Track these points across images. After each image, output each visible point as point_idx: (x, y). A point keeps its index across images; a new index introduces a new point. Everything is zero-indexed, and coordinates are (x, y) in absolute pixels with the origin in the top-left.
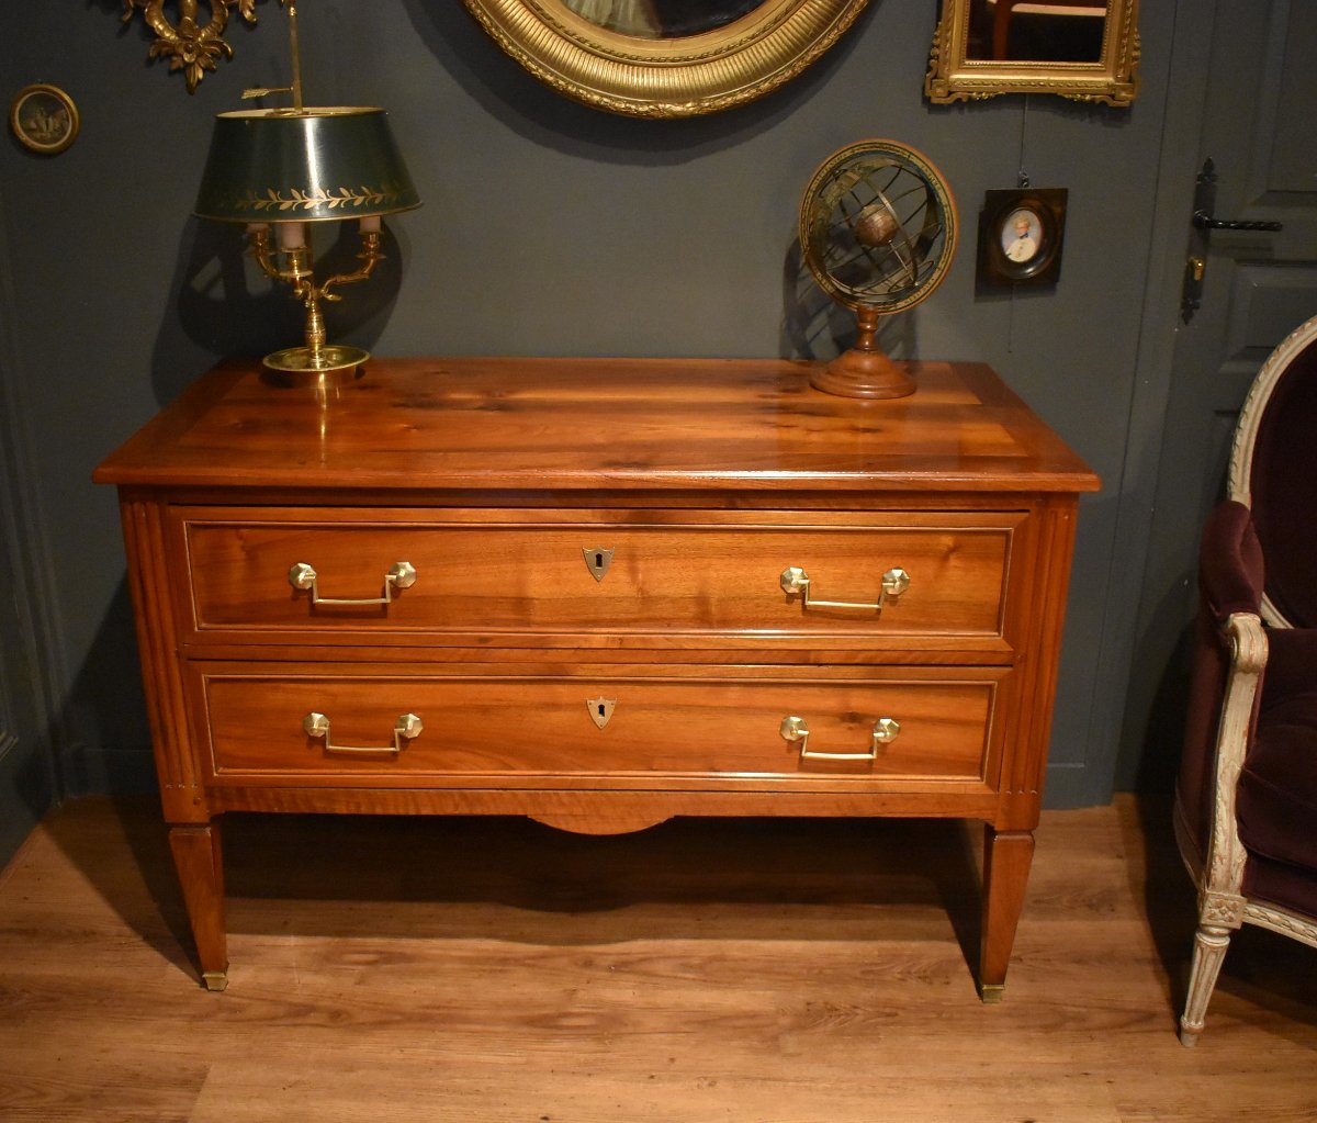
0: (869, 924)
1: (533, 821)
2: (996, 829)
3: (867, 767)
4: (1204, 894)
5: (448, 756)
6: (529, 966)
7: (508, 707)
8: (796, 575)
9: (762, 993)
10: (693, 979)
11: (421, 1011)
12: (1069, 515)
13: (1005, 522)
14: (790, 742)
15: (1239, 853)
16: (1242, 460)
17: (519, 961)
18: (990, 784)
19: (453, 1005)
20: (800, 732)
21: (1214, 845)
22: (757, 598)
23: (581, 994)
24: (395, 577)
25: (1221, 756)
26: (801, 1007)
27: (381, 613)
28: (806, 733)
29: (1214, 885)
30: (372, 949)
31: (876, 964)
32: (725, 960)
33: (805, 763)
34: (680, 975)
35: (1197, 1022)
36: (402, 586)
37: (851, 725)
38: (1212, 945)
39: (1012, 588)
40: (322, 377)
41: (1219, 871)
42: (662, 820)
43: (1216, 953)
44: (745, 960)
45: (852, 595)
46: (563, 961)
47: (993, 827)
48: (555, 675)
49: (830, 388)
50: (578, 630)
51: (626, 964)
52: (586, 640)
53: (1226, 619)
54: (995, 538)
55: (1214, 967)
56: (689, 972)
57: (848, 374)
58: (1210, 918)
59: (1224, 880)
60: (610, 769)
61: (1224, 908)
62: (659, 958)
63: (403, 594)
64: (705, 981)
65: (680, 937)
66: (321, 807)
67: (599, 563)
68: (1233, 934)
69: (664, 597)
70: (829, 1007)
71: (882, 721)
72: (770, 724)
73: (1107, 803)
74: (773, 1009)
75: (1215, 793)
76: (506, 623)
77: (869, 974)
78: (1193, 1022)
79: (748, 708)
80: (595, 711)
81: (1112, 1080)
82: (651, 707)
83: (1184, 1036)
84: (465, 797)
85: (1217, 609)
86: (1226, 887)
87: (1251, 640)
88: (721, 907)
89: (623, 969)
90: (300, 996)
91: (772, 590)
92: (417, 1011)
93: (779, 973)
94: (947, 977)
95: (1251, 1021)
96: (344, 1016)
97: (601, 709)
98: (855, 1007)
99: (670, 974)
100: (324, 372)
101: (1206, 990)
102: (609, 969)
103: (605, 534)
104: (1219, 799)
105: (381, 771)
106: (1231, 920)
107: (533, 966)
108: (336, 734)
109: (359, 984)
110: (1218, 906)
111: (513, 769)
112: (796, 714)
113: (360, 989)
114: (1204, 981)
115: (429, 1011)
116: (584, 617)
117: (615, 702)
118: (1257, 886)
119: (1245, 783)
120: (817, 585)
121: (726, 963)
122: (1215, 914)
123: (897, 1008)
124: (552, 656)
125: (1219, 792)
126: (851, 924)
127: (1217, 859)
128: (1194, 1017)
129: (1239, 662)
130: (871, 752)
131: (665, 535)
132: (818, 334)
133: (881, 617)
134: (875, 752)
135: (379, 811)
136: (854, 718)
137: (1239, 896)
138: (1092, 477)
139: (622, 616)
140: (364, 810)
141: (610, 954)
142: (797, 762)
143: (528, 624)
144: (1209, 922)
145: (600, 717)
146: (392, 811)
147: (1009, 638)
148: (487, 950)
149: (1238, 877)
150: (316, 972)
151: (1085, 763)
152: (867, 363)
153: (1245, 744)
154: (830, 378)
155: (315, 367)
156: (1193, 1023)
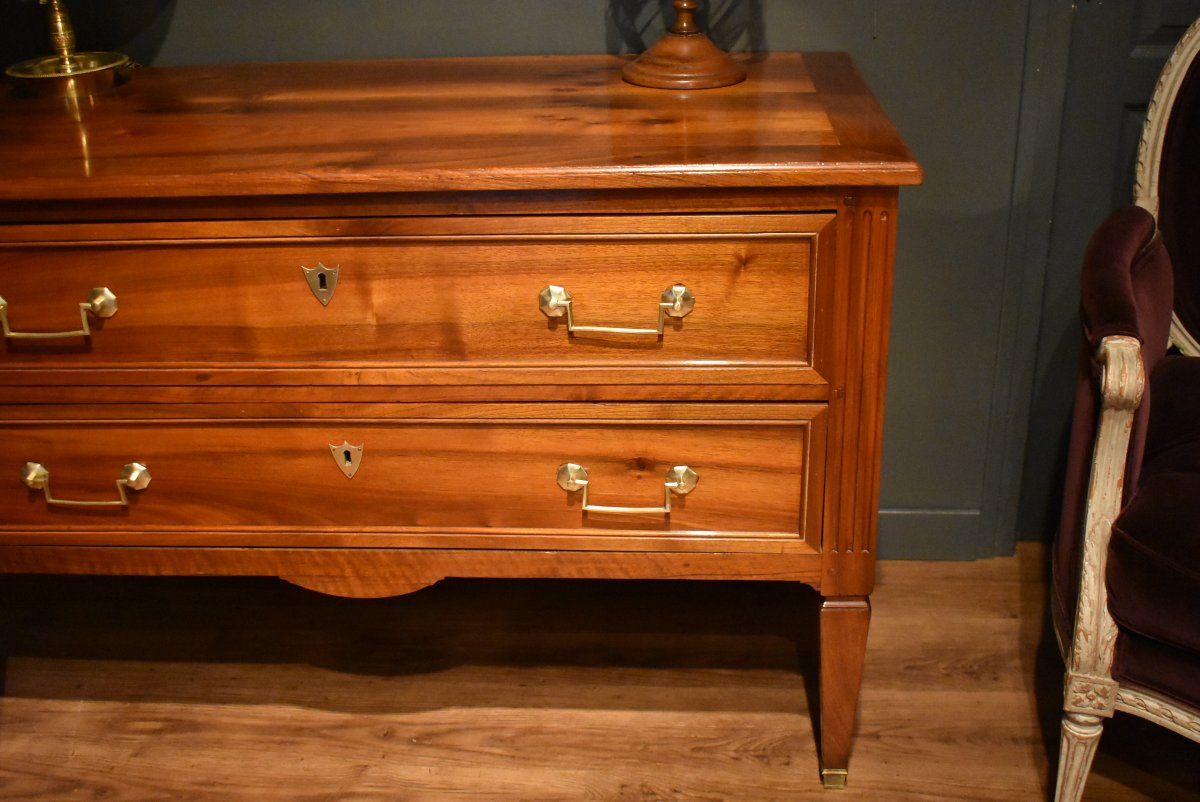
0: (711, 692)
1: (285, 583)
2: (822, 594)
3: (665, 522)
4: (1068, 676)
5: (186, 510)
6: (324, 737)
7: (243, 454)
8: (558, 296)
9: (573, 772)
10: (501, 755)
11: (195, 788)
12: (888, 215)
13: (807, 224)
14: (570, 493)
15: (1108, 630)
16: (1149, 160)
17: (316, 732)
18: (810, 542)
19: (231, 781)
20: (578, 482)
21: (1079, 618)
22: (513, 323)
23: (372, 772)
24: (89, 305)
25: (1089, 510)
26: (613, 790)
27: (82, 347)
28: (585, 482)
29: (1078, 666)
30: (163, 716)
31: (713, 739)
32: (541, 733)
33: (589, 517)
34: (487, 749)
36: (103, 316)
37: (639, 473)
38: (1082, 733)
39: (821, 306)
40: (72, 83)
41: (1083, 648)
42: (433, 582)
43: (1085, 745)
44: (564, 732)
45: (627, 319)
46: (364, 732)
47: (819, 593)
48: (290, 417)
49: (637, 78)
50: (309, 364)
51: (430, 735)
52: (319, 375)
53: (1098, 344)
54: (796, 246)
55: (1083, 759)
56: (498, 747)
57: (659, 61)
58: (1075, 704)
59: (1090, 662)
60: (366, 525)
61: (1090, 693)
62: (467, 729)
63: (107, 325)
64: (513, 757)
65: (497, 706)
66: (53, 567)
67: (323, 283)
68: (1105, 721)
69: (404, 324)
70: (645, 790)
71: (676, 468)
72: (546, 471)
73: (1008, 552)
74: (580, 791)
76: (230, 357)
77: (700, 751)
79: (516, 453)
80: (340, 458)
82: (403, 453)
84: (206, 556)
85: (1090, 331)
86: (1094, 669)
87: (1124, 368)
88: (552, 671)
89: (426, 742)
90: (70, 770)
91: (530, 314)
92: (187, 788)
93: (597, 749)
94: (788, 757)
96: (110, 793)
97: (348, 455)
98: (675, 791)
99: (476, 748)
100: (74, 77)
101: (1076, 786)
102: (410, 741)
103: (326, 249)
104: (1086, 563)
105: (113, 527)
106: (1101, 707)
107: (331, 737)
108: (55, 484)
109: (135, 755)
110: (1085, 690)
111: (259, 524)
112: (575, 459)
113: (136, 761)
114: (1073, 775)
115: (203, 788)
116: (314, 349)
117: (361, 447)
118: (1130, 666)
119: (1118, 545)
120: (584, 307)
121: (541, 736)
122: (1080, 700)
123: (723, 792)
124: (281, 395)
125: (1086, 555)
126: (689, 692)
127: (1081, 634)
129: (1107, 396)
130: (665, 506)
131: (397, 250)
132: (649, 23)
133: (666, 343)
134: (668, 505)
135: (116, 571)
136: (642, 464)
137: (1109, 680)
138: (910, 167)
139: (358, 347)
140: (99, 570)
141: (412, 724)
142: (581, 515)
143: (251, 357)
144: (1074, 708)
145: (348, 464)
146: (129, 572)
147: (824, 368)
148: (283, 719)
149: (1108, 657)
150: (95, 742)
151: (981, 509)
152: (684, 48)
153: (1120, 496)
154: (641, 68)
155: (65, 70)
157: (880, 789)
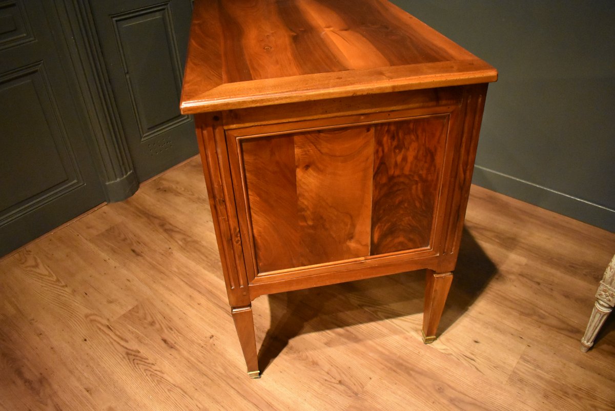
29: (604, 280)
35: (588, 342)
41: (608, 273)
43: (600, 314)
55: (599, 319)
58: (599, 295)
59: (610, 280)
61: (607, 293)
81: (531, 346)
86: (610, 283)
106: (609, 301)
110: (605, 291)
114: (593, 324)
122: (602, 295)
127: (609, 267)
128: (586, 339)
144: (599, 297)
156: (585, 342)
157: (525, 301)
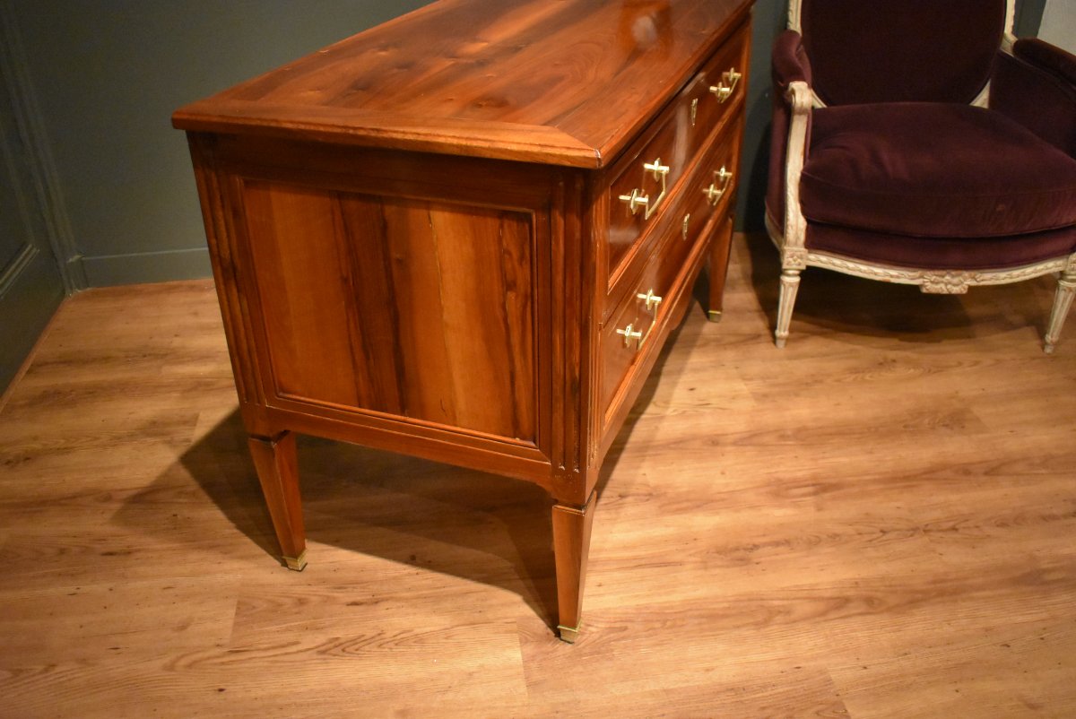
4: (783, 251)
15: (802, 223)
16: (795, 8)
21: (787, 220)
25: (788, 167)
29: (788, 243)
35: (784, 331)
38: (790, 285)
41: (791, 234)
43: (793, 286)
53: (787, 87)
55: (792, 295)
58: (788, 264)
59: (794, 241)
61: (795, 257)
68: (802, 273)
75: (786, 190)
78: (782, 332)
81: (738, 366)
83: (778, 342)
85: (782, 82)
86: (796, 244)
87: (803, 95)
95: (814, 334)
101: (788, 311)
104: (789, 194)
106: (800, 264)
110: (792, 257)
114: (787, 305)
118: (813, 243)
119: (805, 181)
122: (790, 262)
125: (789, 190)
127: (790, 228)
128: (782, 329)
129: (796, 108)
137: (803, 249)
144: (787, 267)
149: (802, 237)
153: (802, 159)
